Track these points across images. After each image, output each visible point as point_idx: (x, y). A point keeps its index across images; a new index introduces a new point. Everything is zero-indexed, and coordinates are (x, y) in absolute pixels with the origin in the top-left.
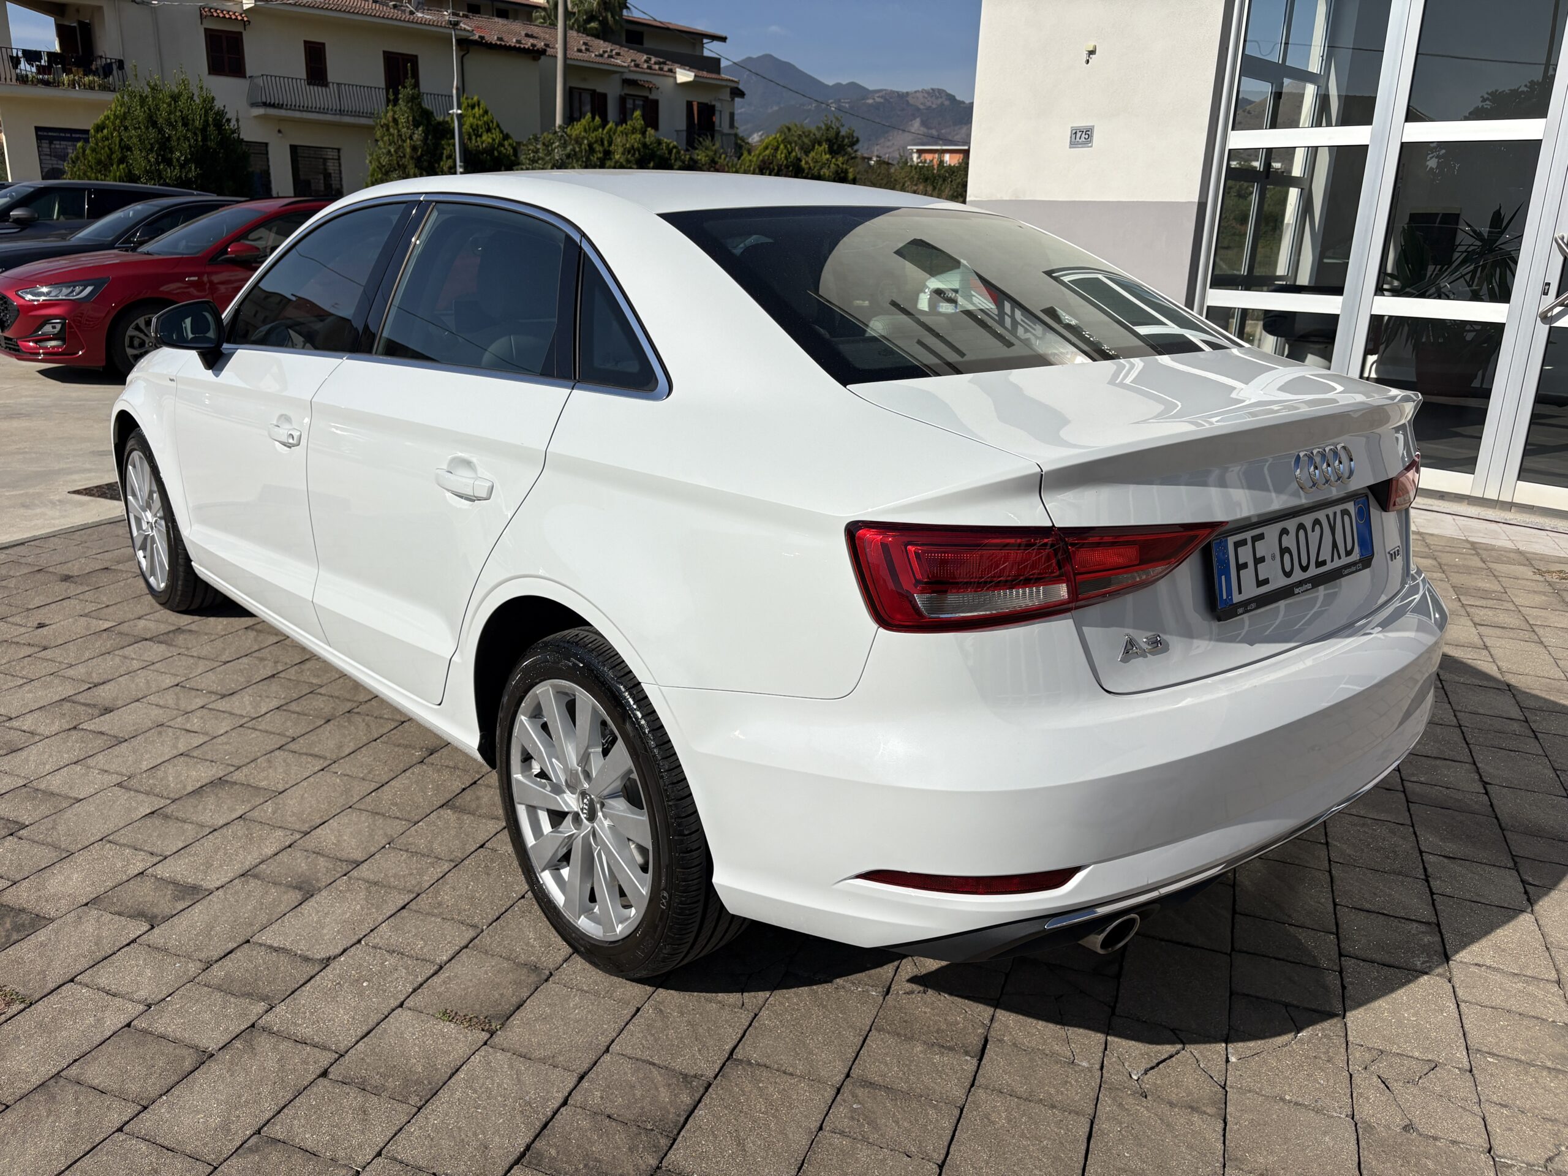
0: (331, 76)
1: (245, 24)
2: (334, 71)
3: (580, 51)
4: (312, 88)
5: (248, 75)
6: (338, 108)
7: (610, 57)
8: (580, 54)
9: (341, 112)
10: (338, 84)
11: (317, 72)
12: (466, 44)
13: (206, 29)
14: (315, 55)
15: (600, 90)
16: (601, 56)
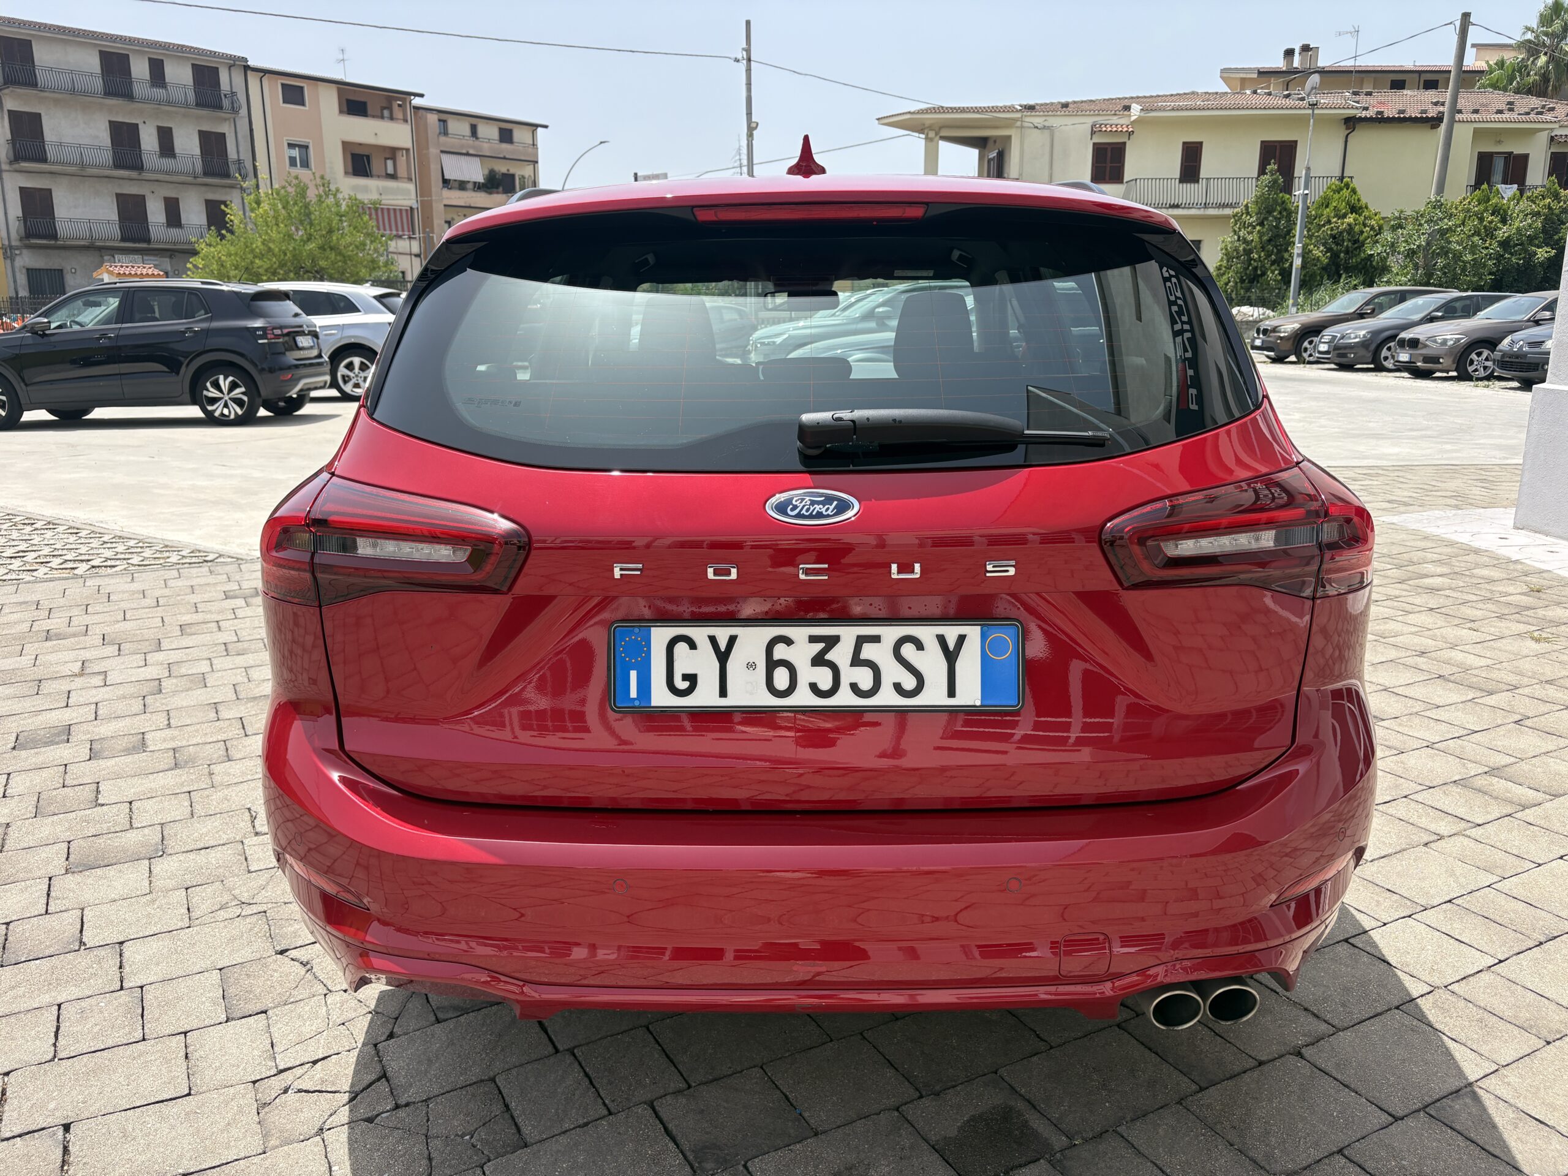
0: (1203, 174)
1: (1130, 134)
2: (1206, 169)
3: (1500, 112)
4: (1181, 185)
5: (1126, 178)
6: (1204, 201)
7: (1541, 113)
8: (1499, 116)
9: (1206, 206)
10: (1207, 179)
11: (1190, 170)
12: (1351, 123)
13: (1094, 144)
14: (1192, 157)
15: (1517, 151)
16: (1528, 114)
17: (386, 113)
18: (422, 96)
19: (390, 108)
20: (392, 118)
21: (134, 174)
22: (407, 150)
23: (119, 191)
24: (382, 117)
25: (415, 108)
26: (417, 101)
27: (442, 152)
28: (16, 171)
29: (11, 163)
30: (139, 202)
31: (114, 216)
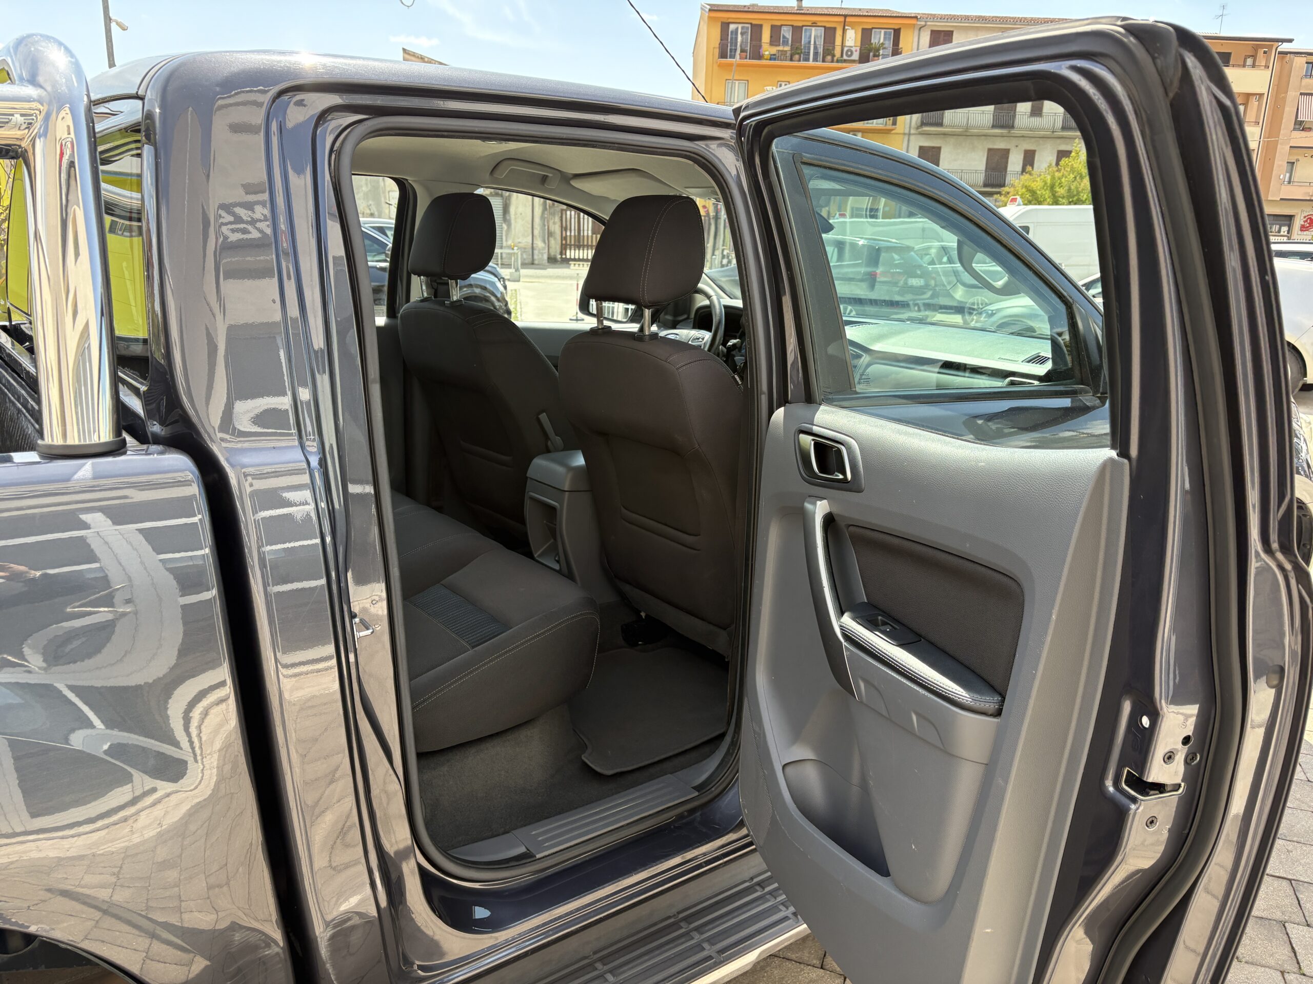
17: (1249, 61)
18: (1290, 41)
19: (1254, 57)
20: (1254, 66)
21: (1004, 131)
22: (1261, 95)
23: (991, 146)
24: (1244, 66)
25: (1280, 53)
26: (1285, 47)
27: (1301, 94)
28: (920, 134)
29: (917, 128)
30: (1005, 153)
31: (982, 166)
